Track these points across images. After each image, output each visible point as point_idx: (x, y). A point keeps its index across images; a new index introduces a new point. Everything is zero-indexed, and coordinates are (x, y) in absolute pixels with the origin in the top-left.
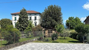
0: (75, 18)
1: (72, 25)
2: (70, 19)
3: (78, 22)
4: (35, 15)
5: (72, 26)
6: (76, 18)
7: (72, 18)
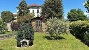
0: (77, 10)
1: (74, 17)
2: (72, 11)
3: (80, 14)
4: (38, 8)
5: (73, 19)
6: (79, 10)
7: (74, 10)
